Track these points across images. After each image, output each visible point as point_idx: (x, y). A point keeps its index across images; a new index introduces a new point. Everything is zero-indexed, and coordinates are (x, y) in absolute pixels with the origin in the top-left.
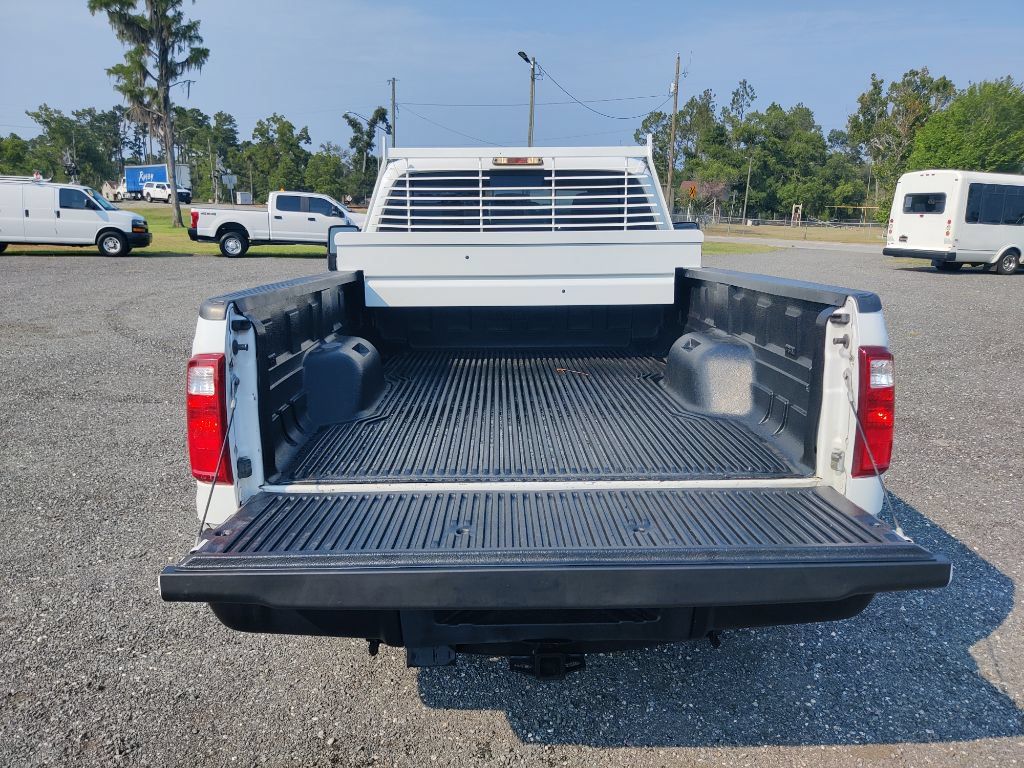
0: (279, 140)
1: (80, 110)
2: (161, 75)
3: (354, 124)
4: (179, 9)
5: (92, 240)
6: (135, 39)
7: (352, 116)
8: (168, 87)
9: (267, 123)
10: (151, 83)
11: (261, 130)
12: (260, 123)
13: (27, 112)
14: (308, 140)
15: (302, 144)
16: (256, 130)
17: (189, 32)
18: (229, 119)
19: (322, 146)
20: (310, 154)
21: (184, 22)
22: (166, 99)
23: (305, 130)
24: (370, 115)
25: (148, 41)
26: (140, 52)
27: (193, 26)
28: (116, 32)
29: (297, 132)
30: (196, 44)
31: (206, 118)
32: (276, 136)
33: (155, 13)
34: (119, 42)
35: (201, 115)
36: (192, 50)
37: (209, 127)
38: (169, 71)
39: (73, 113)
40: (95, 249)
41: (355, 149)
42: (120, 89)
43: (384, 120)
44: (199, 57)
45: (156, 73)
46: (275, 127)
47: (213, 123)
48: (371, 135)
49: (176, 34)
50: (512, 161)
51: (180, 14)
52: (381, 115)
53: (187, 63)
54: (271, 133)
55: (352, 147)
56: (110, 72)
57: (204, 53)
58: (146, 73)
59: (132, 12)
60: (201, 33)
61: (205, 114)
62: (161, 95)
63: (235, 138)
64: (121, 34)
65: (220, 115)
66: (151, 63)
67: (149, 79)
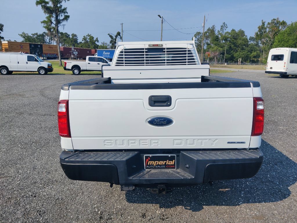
0: (90, 41)
1: (34, 34)
2: (56, 23)
3: (111, 37)
4: (61, 4)
5: (37, 70)
6: (48, 13)
7: (110, 34)
8: (58, 26)
9: (86, 36)
10: (53, 25)
11: (85, 39)
12: (84, 37)
13: (19, 34)
14: (98, 41)
15: (96, 42)
16: (83, 39)
17: (64, 11)
18: (75, 36)
19: (102, 43)
20: (98, 45)
21: (63, 8)
22: (58, 30)
23: (97, 39)
24: (116, 34)
25: (52, 14)
26: (50, 17)
27: (65, 9)
28: (43, 11)
29: (95, 39)
30: (66, 14)
31: (69, 35)
32: (89, 40)
33: (54, 5)
34: (44, 14)
35: (68, 34)
36: (65, 16)
37: (70, 38)
38: (58, 22)
39: (32, 34)
40: (37, 73)
41: (111, 44)
42: (45, 27)
43: (120, 35)
44: (67, 18)
45: (54, 22)
46: (88, 38)
47: (71, 37)
48: (116, 40)
49: (60, 11)
50: (154, 45)
51: (61, 6)
52: (119, 34)
53: (63, 20)
54: (87, 39)
55: (110, 43)
56: (42, 22)
57: (68, 17)
58: (52, 23)
59: (48, 5)
60: (67, 11)
61: (69, 34)
62: (56, 29)
63: (77, 41)
64: (45, 12)
65: (73, 34)
66: (53, 20)
67: (53, 24)
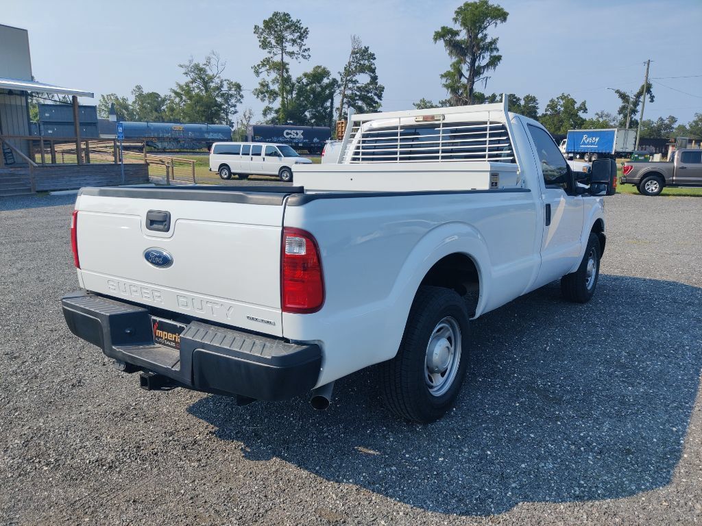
0: (565, 112)
1: (444, 100)
2: (470, 75)
3: (623, 97)
4: (485, 32)
6: (457, 55)
7: (622, 91)
8: (473, 82)
9: (556, 100)
10: (464, 81)
11: (552, 105)
12: (552, 101)
13: (414, 104)
14: (585, 110)
15: (581, 114)
16: (548, 106)
17: (491, 46)
18: (533, 99)
19: (597, 114)
20: (585, 120)
21: (488, 40)
22: (471, 90)
23: (584, 104)
24: (636, 91)
25: (466, 55)
26: (459, 63)
27: (494, 42)
28: (448, 51)
29: (576, 106)
30: (495, 53)
31: (519, 99)
32: (562, 109)
33: (470, 37)
34: (449, 57)
35: (515, 98)
36: (491, 57)
37: (519, 106)
38: (476, 72)
39: (440, 103)
41: (622, 115)
42: (446, 86)
43: (649, 91)
44: (495, 61)
45: (467, 74)
46: (562, 102)
47: (522, 103)
48: (636, 104)
49: (483, 49)
50: (426, 119)
51: (486, 35)
52: (647, 88)
53: (487, 66)
54: (559, 107)
55: (620, 114)
56: (442, 76)
57: (499, 58)
58: (461, 75)
59: (458, 38)
60: (498, 46)
61: (518, 97)
62: (468, 88)
63: (536, 112)
64: (451, 52)
65: (527, 97)
66: (465, 69)
67: (463, 78)
